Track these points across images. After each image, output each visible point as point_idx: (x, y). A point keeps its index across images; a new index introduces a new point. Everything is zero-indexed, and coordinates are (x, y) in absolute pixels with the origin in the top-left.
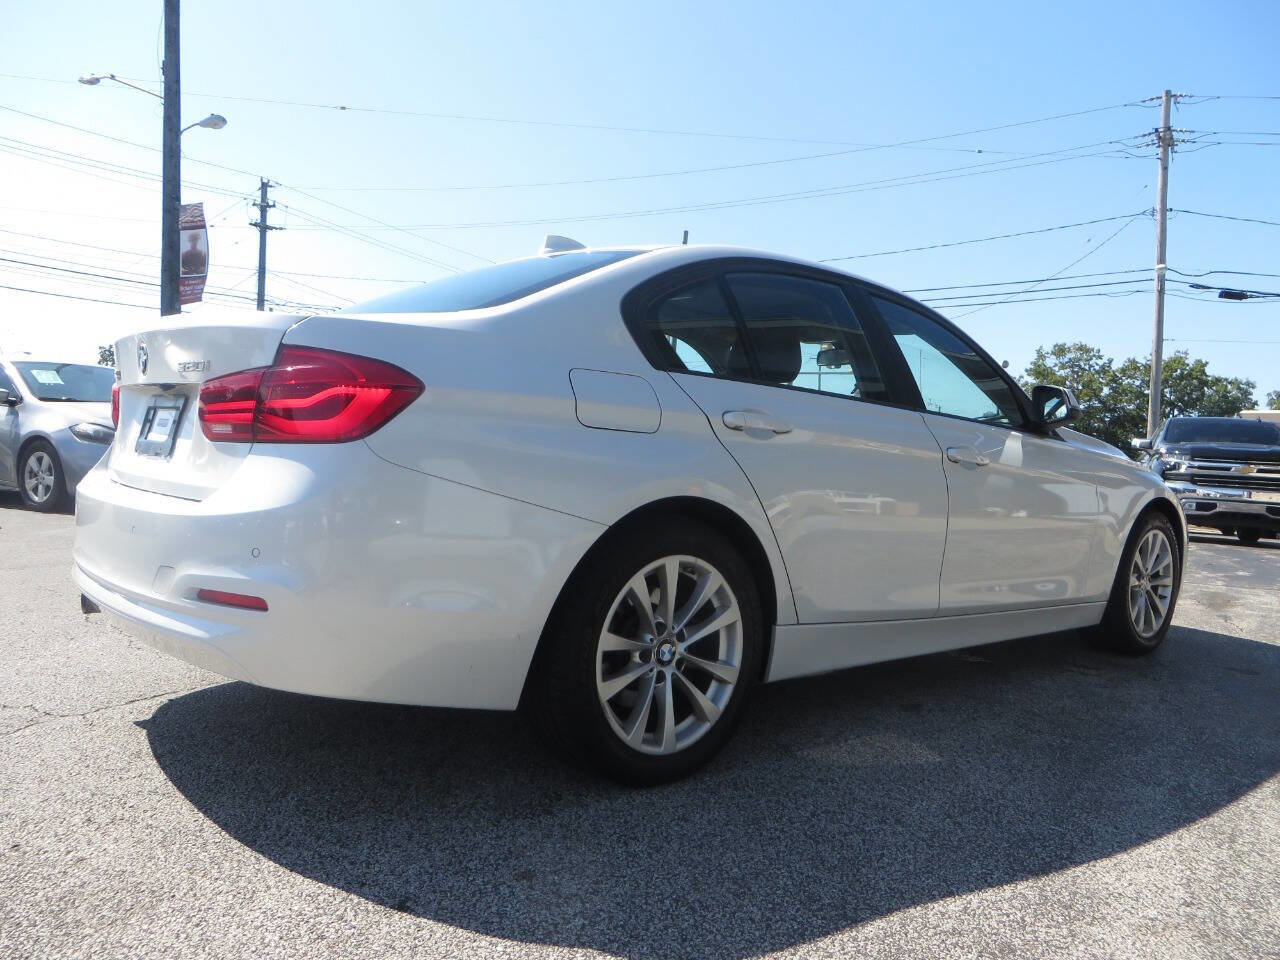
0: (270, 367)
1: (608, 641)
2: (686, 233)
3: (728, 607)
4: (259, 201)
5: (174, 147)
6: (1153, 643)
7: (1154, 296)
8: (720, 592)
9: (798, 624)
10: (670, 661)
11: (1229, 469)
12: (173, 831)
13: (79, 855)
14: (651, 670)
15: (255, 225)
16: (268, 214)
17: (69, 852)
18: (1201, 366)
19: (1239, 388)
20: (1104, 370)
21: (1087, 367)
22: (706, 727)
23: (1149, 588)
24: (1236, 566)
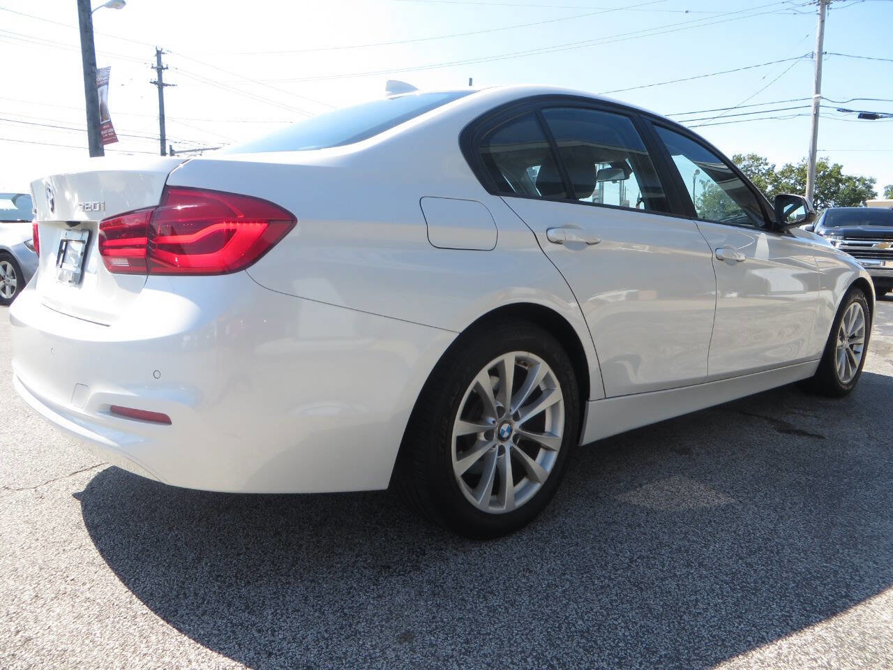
0: (157, 207)
1: (460, 427)
2: (471, 80)
3: (553, 390)
4: (155, 65)
5: (88, 24)
6: (850, 387)
7: (811, 119)
8: (547, 379)
9: (605, 398)
10: (508, 438)
11: (871, 245)
12: (108, 603)
13: (27, 634)
14: (494, 447)
15: (155, 83)
16: (163, 74)
17: (18, 632)
18: (838, 168)
19: (864, 184)
20: (769, 173)
21: (757, 171)
22: (537, 487)
23: (848, 346)
24: (883, 318)
